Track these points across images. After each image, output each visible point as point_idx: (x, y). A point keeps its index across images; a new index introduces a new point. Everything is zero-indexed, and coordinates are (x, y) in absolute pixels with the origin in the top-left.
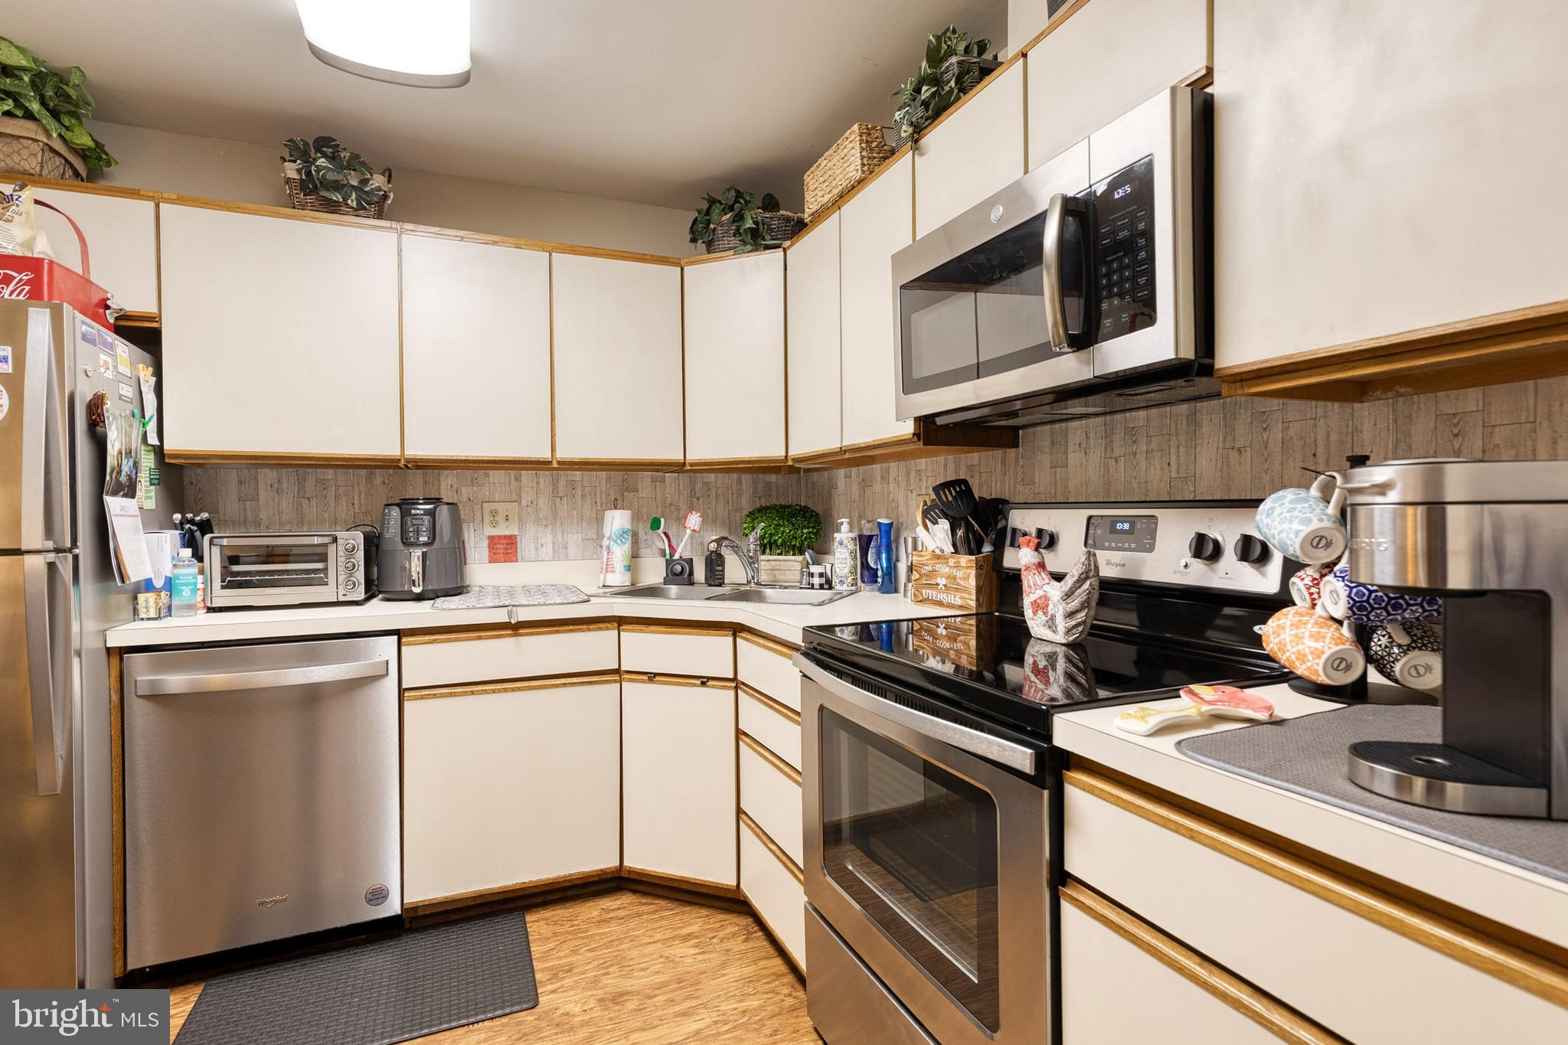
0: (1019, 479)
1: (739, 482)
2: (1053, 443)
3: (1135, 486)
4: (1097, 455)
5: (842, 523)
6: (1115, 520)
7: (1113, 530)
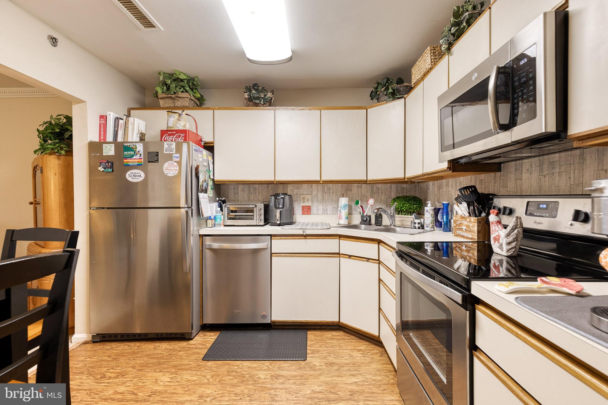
0: (501, 185)
1: (391, 187)
2: (516, 169)
3: (553, 188)
4: (535, 175)
5: (428, 203)
6: (540, 203)
7: (539, 208)
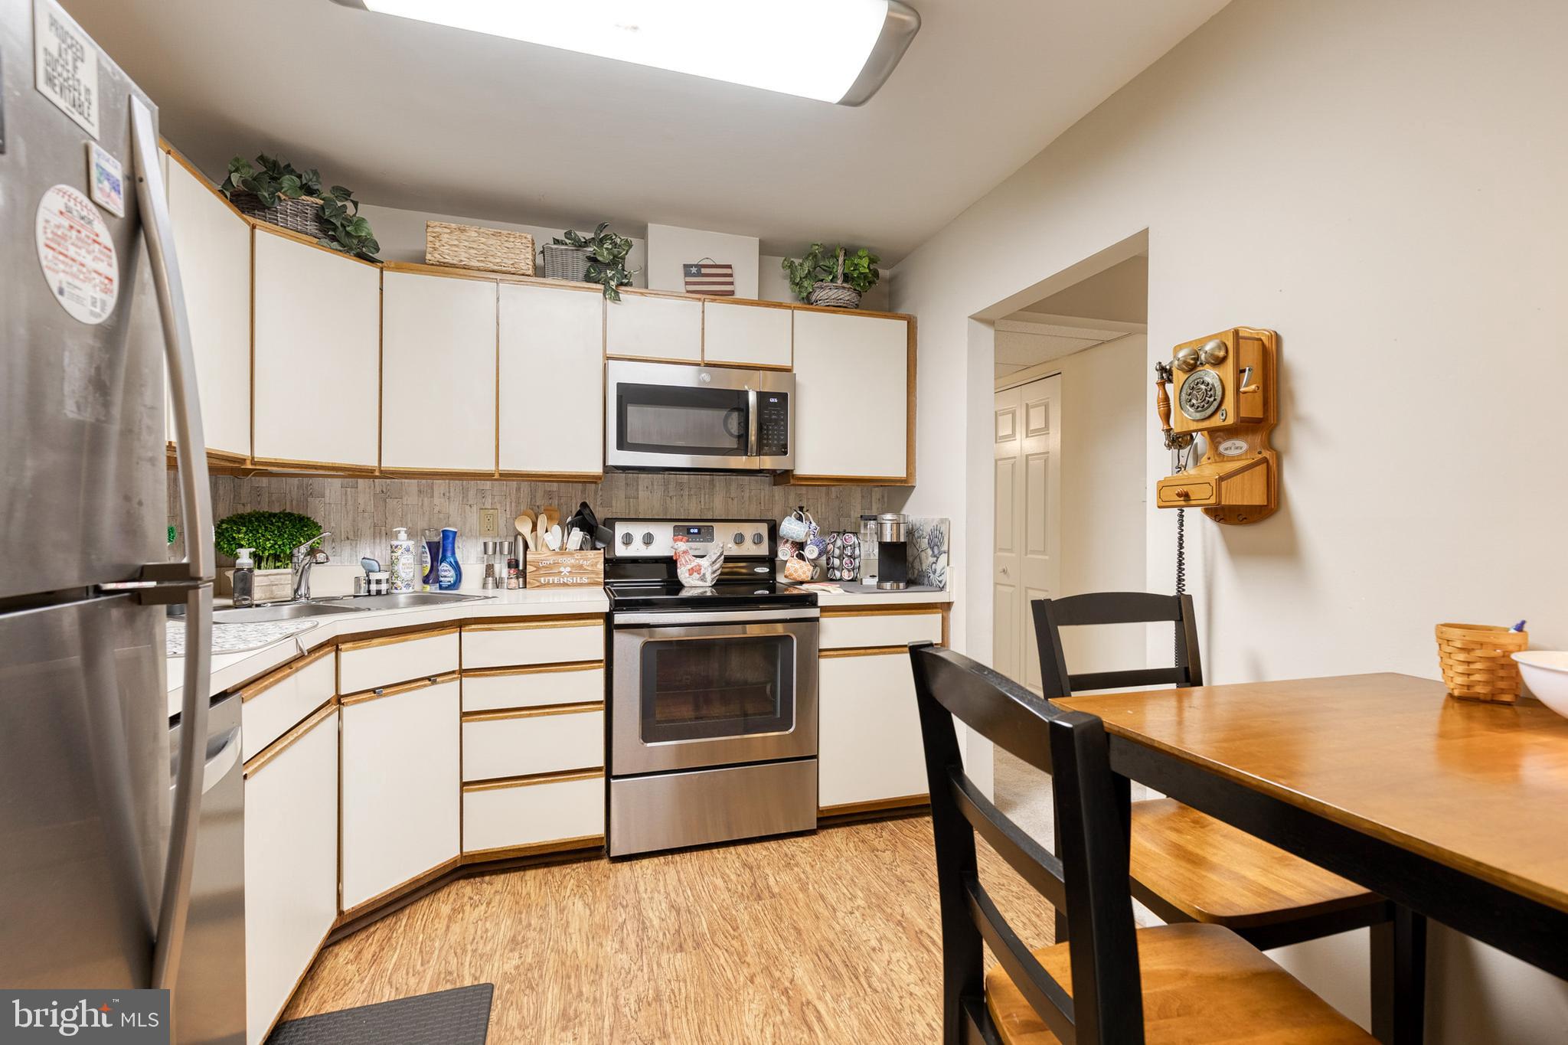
0: (599, 503)
2: (627, 484)
4: (658, 493)
5: (399, 532)
6: (689, 529)
7: (689, 533)
